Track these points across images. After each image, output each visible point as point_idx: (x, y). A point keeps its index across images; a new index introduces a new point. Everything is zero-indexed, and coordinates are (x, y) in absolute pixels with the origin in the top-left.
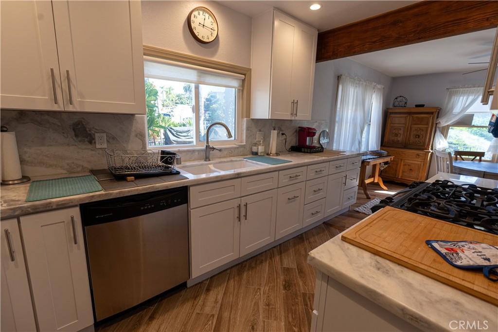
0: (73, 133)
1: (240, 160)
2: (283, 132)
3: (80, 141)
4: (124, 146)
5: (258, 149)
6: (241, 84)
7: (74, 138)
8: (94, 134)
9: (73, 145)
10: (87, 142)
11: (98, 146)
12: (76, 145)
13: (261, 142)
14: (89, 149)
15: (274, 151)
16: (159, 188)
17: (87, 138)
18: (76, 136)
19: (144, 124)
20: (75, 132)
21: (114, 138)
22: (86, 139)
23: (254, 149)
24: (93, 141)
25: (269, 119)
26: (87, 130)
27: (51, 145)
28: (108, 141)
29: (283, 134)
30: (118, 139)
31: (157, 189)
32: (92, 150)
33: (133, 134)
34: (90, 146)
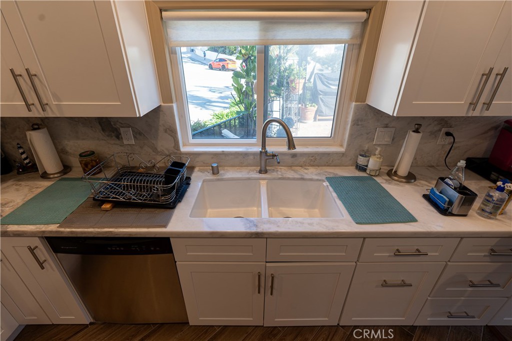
0: (100, 127)
1: (318, 180)
2: (451, 130)
3: (108, 136)
4: (153, 144)
5: (368, 161)
6: (359, 31)
7: (102, 132)
8: (119, 129)
9: (102, 140)
10: (114, 137)
11: (125, 142)
12: (105, 140)
13: (377, 152)
14: (118, 144)
15: (403, 170)
16: (119, 235)
17: (114, 132)
18: (103, 130)
19: (174, 116)
20: (101, 125)
21: (140, 134)
22: (113, 134)
23: (361, 161)
24: (120, 136)
25: (393, 116)
26: (112, 123)
27: (84, 139)
28: (135, 137)
29: (448, 134)
30: (145, 134)
31: (117, 235)
32: (121, 146)
33: (161, 129)
34: (118, 142)
